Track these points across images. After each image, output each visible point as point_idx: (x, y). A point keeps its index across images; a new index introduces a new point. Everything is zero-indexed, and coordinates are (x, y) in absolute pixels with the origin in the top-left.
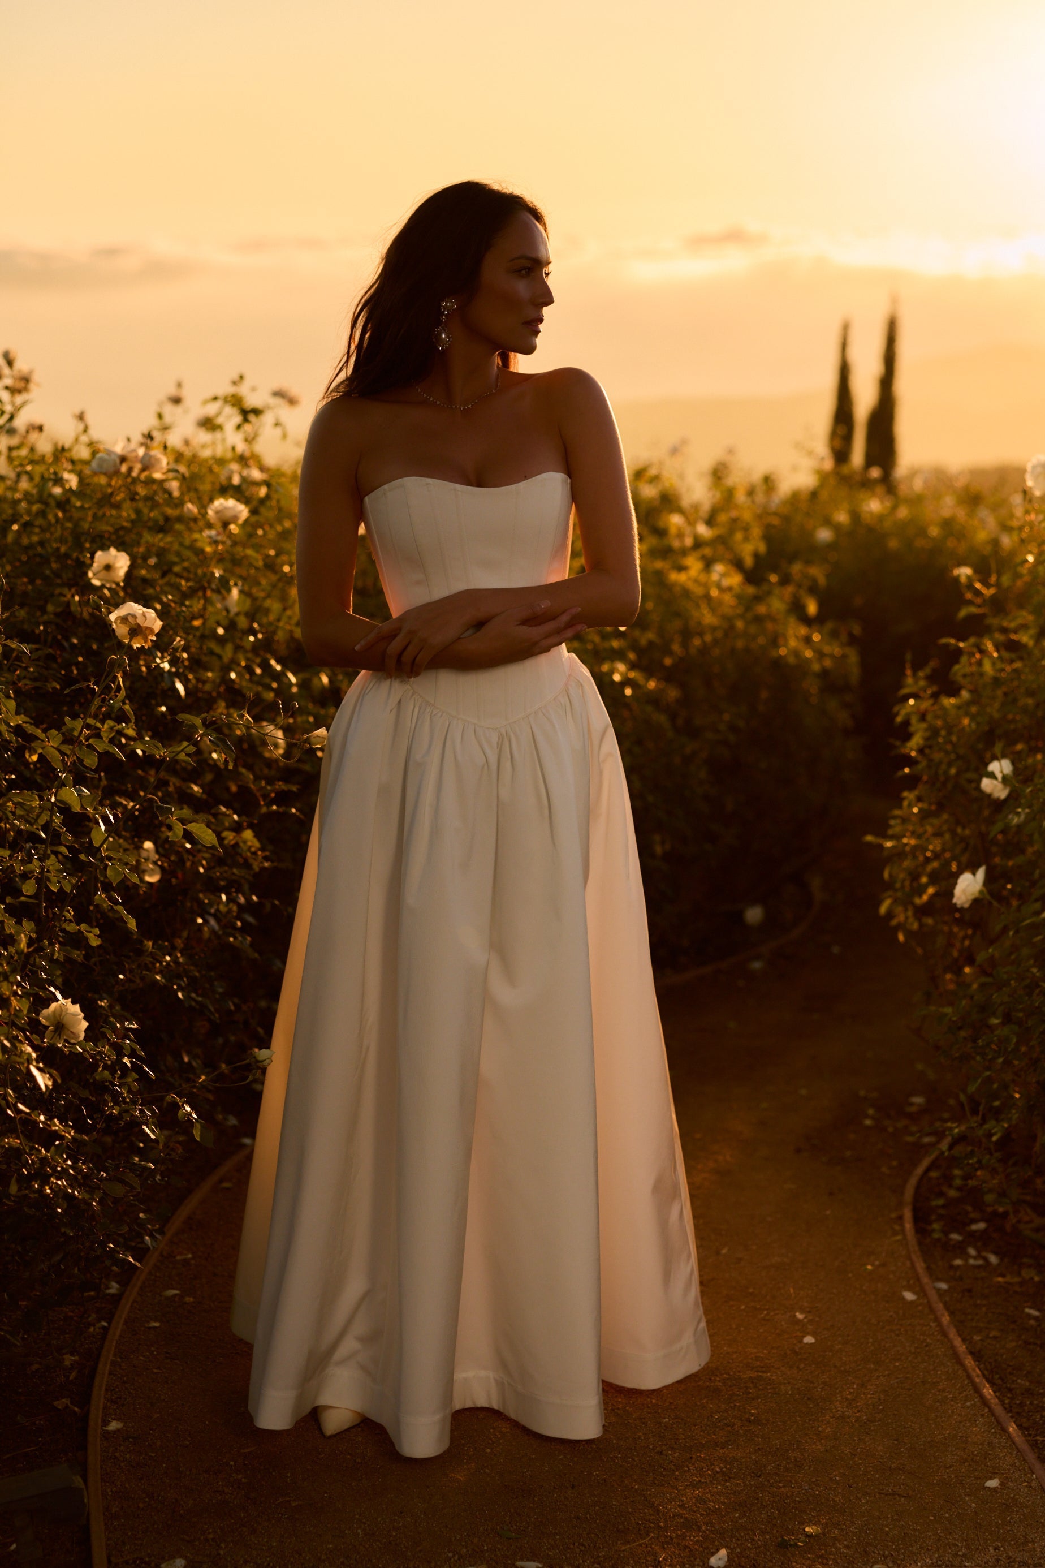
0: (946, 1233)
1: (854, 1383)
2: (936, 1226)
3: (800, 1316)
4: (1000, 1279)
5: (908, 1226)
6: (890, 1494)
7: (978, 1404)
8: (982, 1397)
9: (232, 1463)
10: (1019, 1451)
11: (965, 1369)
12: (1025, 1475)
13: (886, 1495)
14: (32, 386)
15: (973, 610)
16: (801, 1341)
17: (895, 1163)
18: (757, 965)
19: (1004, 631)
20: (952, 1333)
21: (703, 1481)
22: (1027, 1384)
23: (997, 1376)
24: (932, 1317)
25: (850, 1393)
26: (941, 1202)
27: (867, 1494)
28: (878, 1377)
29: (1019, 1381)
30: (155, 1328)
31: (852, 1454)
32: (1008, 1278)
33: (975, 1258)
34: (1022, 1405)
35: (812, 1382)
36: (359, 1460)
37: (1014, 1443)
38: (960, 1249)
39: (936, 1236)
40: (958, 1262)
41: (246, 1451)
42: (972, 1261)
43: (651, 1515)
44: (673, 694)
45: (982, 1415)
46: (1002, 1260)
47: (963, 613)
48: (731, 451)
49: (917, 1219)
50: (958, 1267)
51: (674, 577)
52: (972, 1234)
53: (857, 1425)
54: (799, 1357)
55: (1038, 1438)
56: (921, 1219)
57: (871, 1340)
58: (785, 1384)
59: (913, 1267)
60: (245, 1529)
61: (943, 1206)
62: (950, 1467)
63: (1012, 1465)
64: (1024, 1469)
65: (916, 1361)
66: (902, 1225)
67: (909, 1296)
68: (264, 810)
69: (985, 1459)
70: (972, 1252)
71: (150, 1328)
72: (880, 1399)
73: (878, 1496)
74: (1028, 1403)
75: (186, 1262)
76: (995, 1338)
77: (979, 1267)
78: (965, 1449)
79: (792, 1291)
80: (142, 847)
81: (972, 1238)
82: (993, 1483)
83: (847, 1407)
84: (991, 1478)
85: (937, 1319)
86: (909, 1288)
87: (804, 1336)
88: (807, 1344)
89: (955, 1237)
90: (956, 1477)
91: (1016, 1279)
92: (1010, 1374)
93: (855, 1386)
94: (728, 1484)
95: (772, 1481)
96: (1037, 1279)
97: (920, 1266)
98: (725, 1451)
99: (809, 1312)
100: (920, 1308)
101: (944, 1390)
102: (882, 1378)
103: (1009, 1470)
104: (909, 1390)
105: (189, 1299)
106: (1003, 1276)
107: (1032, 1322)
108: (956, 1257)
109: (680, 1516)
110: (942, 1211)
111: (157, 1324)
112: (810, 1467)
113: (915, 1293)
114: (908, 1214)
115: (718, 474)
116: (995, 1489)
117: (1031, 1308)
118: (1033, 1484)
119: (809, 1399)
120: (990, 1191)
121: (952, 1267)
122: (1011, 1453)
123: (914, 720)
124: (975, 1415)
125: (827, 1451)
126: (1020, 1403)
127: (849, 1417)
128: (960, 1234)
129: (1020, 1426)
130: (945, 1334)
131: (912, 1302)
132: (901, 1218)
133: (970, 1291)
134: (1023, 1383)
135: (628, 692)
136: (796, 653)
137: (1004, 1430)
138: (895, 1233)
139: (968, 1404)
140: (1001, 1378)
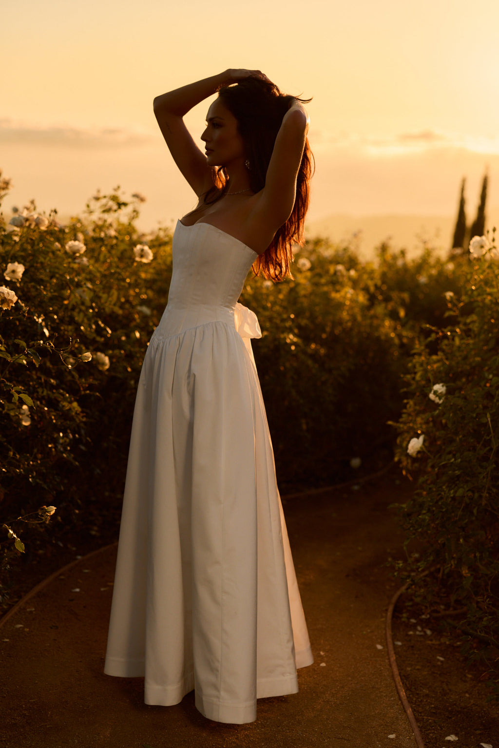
0: (409, 618)
1: (338, 686)
2: (404, 615)
3: (322, 653)
4: (430, 642)
5: (390, 614)
6: (340, 738)
7: (397, 699)
8: (399, 696)
9: (24, 706)
10: (409, 722)
11: (395, 682)
12: (409, 733)
13: (338, 739)
14: (10, 187)
15: (452, 313)
16: (319, 665)
17: (393, 584)
18: (356, 488)
19: (465, 324)
20: (394, 665)
21: (251, 727)
22: (428, 692)
23: (413, 687)
24: (387, 657)
25: (335, 690)
26: (410, 604)
27: (329, 738)
28: (351, 684)
29: (424, 690)
30: (6, 642)
31: (327, 719)
32: (434, 642)
33: (420, 631)
34: (422, 701)
35: (318, 685)
36: (85, 708)
37: (408, 718)
38: (414, 627)
39: (403, 620)
40: (411, 633)
41: (32, 701)
42: (418, 633)
43: (220, 741)
44: (322, 351)
45: (397, 704)
46: (433, 633)
47: (447, 314)
48: (390, 238)
49: (395, 611)
50: (411, 635)
51: (334, 295)
52: (422, 620)
53: (334, 706)
54: (316, 672)
55: (425, 717)
56: (397, 611)
57: (353, 667)
58: (304, 684)
59: (386, 634)
60: (21, 737)
61: (411, 606)
62: (374, 727)
63: (404, 728)
64: (409, 730)
65: (373, 677)
66: (386, 614)
67: (379, 647)
68: (83, 393)
69: (392, 724)
70: (419, 628)
71: (4, 642)
72: (349, 694)
73: (334, 739)
74: (425, 700)
75: (31, 612)
76: (418, 669)
77: (421, 636)
78: (383, 719)
79: (322, 641)
80: (22, 408)
81: (421, 622)
82: (392, 736)
83: (332, 697)
84: (392, 734)
85: (389, 659)
86: (381, 644)
87: (321, 663)
88: (322, 667)
89: (413, 621)
90: (375, 732)
91: (438, 643)
92: (421, 686)
93: (339, 687)
94: (263, 729)
95: (284, 729)
96: (448, 643)
97: (389, 633)
98: (266, 714)
99: (327, 652)
100: (383, 653)
101: (382, 692)
102: (353, 685)
103: (402, 730)
104: (365, 690)
105: (27, 630)
106: (431, 640)
107: (439, 663)
108: (411, 630)
109: (234, 743)
110: (409, 608)
111: (8, 640)
112: (305, 723)
113: (383, 646)
114: (391, 608)
115: (384, 248)
116: (392, 739)
117: (440, 656)
118: (412, 738)
119: (314, 692)
120: (419, 596)
121: (407, 635)
122: (405, 723)
123: (417, 366)
124: (394, 704)
125: (315, 717)
126: (421, 701)
127: (331, 702)
128: (416, 619)
129: (414, 711)
130: (390, 666)
131: (380, 650)
132: (387, 610)
133: (412, 647)
134: (426, 691)
135: (293, 348)
136: (387, 335)
137: (405, 712)
138: (382, 617)
139: (392, 699)
140: (415, 689)
